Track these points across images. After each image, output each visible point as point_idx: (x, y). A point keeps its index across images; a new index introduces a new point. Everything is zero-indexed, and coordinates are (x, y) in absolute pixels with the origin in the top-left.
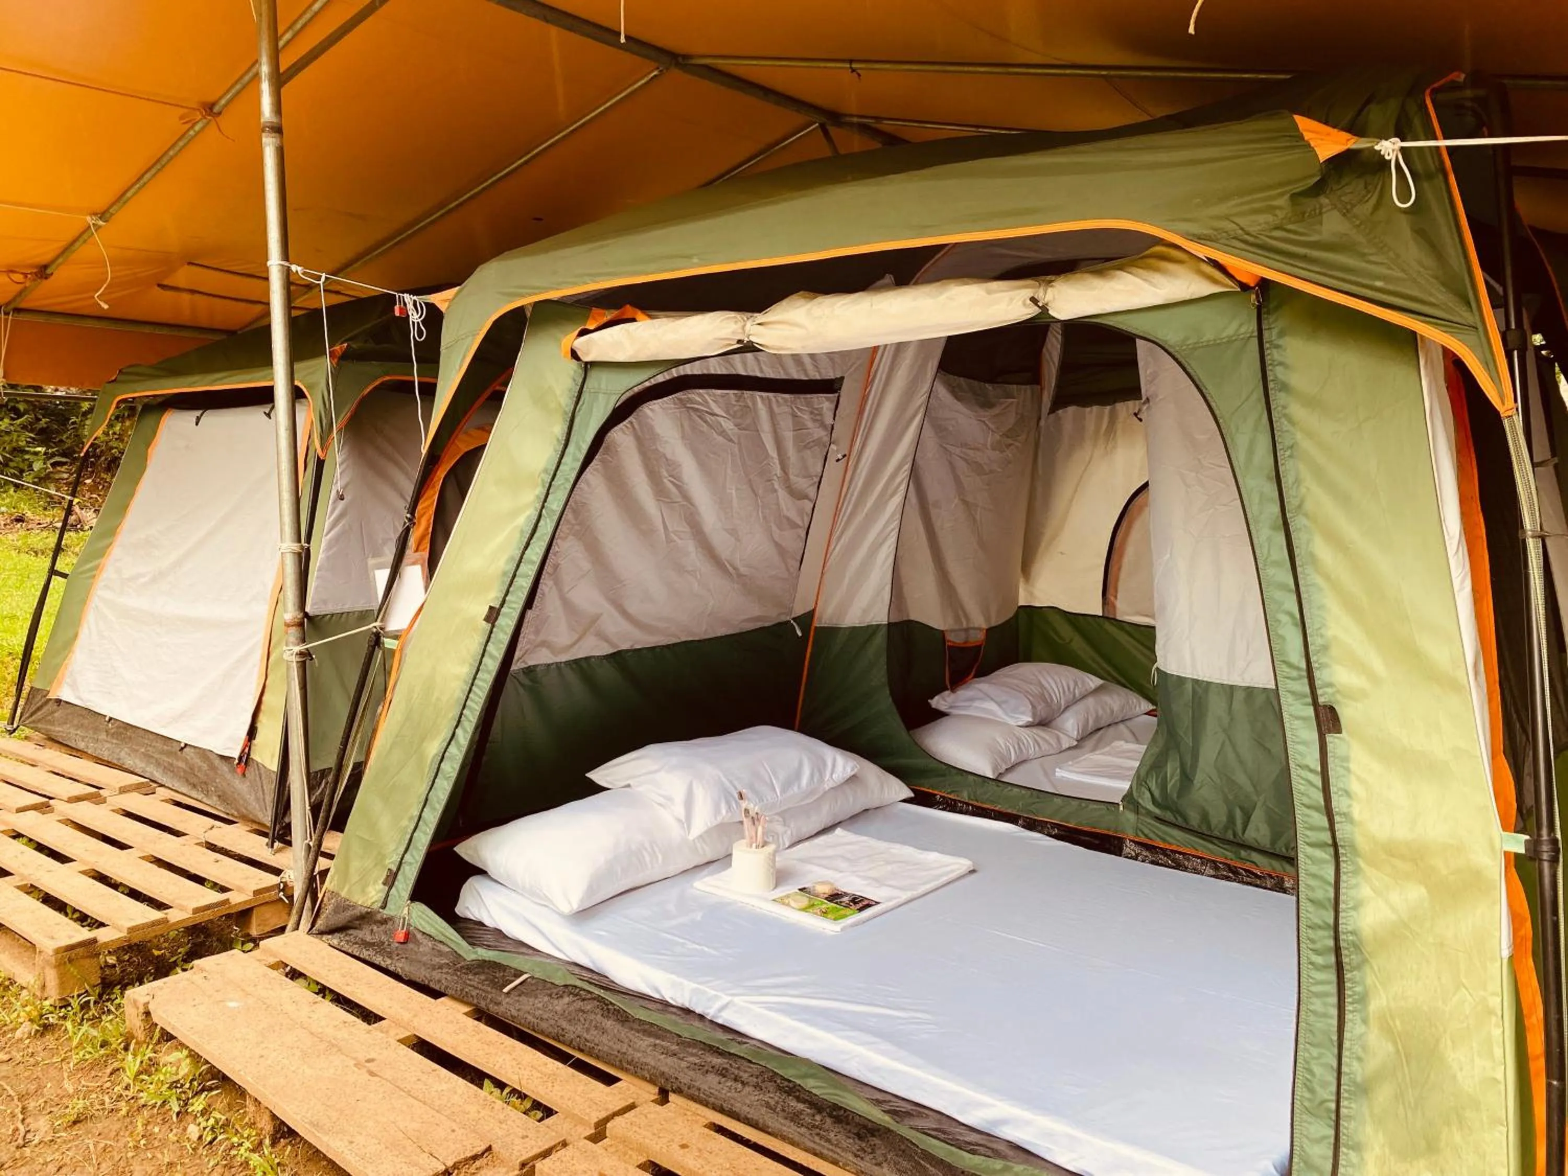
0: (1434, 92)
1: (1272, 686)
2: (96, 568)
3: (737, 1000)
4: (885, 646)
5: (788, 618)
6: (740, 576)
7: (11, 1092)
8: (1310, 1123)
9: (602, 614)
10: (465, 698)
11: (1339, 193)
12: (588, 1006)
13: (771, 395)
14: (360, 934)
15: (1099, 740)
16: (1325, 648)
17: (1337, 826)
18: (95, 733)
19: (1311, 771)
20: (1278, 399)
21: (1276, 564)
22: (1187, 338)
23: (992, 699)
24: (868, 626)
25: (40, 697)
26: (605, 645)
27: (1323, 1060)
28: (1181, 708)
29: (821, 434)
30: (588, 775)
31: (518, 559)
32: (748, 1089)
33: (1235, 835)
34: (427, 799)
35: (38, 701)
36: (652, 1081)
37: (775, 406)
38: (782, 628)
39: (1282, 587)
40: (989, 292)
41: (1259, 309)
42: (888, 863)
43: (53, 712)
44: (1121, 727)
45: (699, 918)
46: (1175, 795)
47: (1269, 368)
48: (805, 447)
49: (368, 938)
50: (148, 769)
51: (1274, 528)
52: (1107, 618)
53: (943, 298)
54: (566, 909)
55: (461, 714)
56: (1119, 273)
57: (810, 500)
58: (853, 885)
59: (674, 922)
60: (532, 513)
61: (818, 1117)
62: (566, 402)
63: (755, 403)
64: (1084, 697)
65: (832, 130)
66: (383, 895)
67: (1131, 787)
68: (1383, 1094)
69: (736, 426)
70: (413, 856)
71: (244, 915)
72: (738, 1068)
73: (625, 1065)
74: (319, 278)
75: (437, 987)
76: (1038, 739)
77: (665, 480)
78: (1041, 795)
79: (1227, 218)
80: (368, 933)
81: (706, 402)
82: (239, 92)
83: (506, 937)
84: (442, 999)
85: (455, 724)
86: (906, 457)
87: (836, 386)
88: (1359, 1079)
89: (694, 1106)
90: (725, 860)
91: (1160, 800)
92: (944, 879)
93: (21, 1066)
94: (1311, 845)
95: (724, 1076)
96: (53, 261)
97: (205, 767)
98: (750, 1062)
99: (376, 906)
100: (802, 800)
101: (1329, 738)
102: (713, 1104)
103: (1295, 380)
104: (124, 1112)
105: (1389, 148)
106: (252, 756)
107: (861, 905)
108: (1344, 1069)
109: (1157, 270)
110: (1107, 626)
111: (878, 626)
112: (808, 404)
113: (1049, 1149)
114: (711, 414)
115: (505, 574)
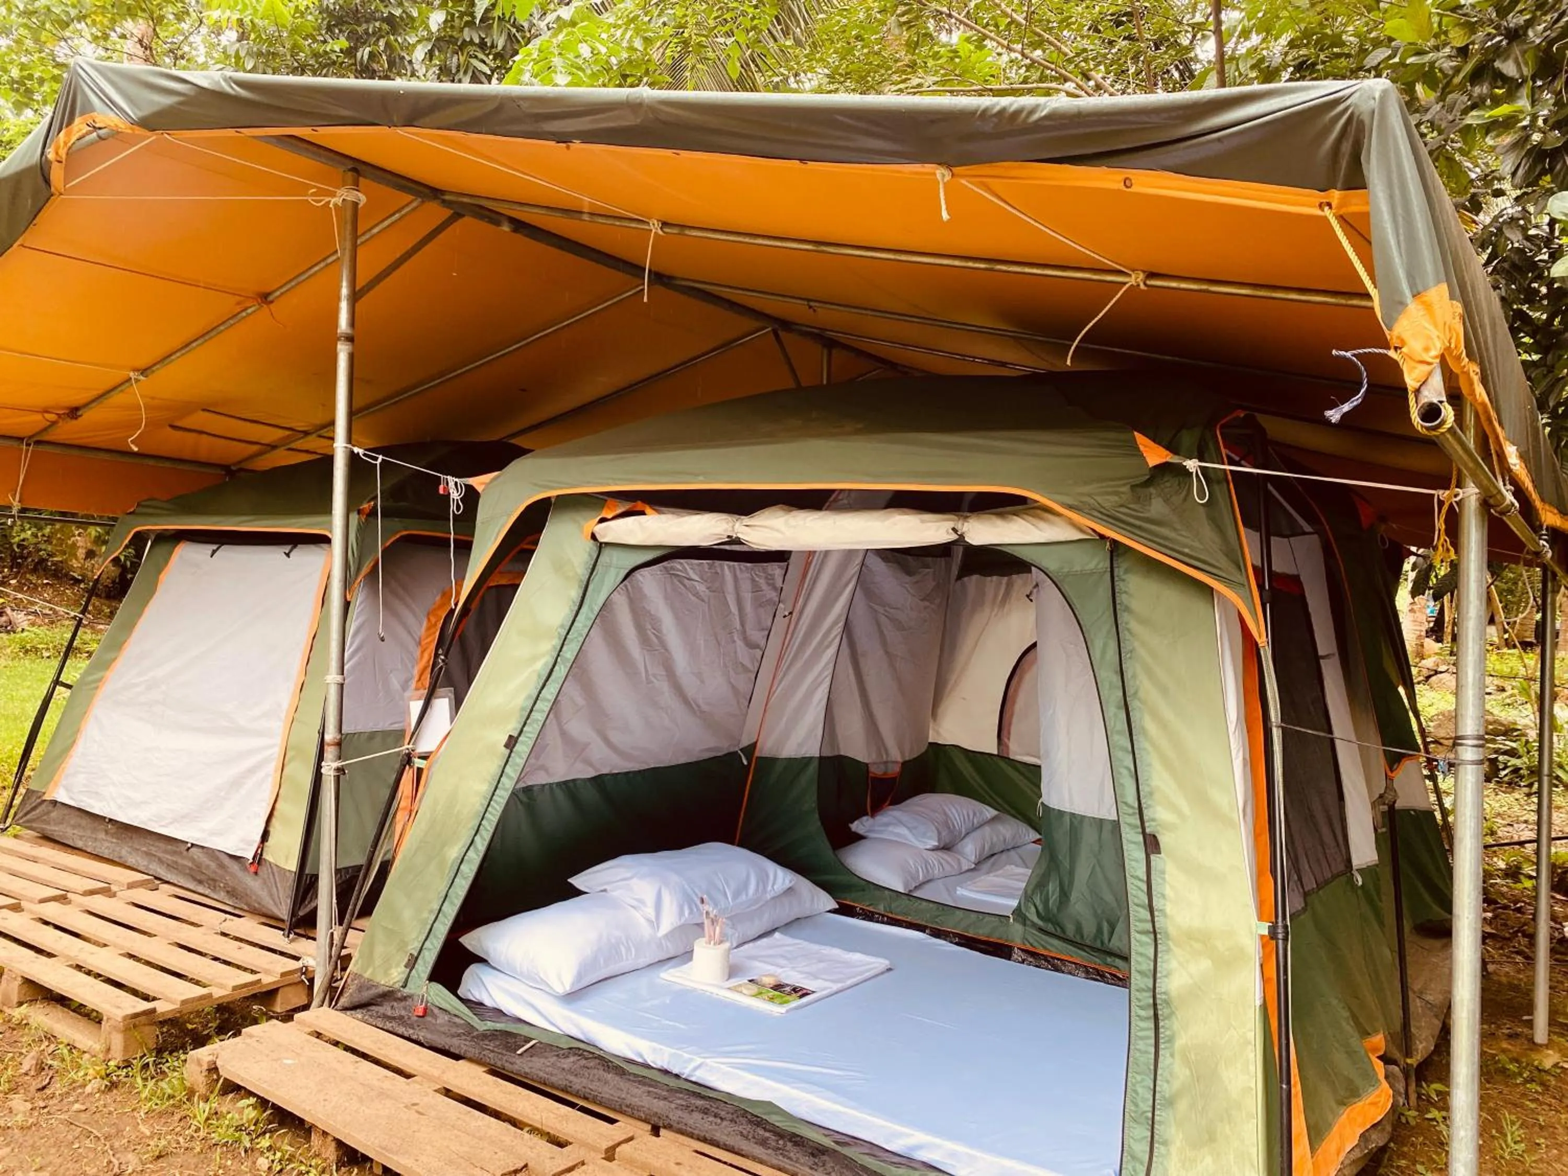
0: (1222, 427)
1: (1116, 819)
2: (100, 680)
3: (708, 1061)
4: (816, 777)
5: (737, 749)
6: (702, 712)
7: (97, 1134)
8: (1134, 1128)
9: (589, 744)
10: (483, 810)
11: (1162, 486)
12: (592, 1063)
13: (736, 564)
14: (381, 1010)
15: (993, 864)
16: (1151, 794)
17: (1156, 919)
18: (92, 833)
19: (1140, 880)
20: (1123, 617)
21: (1119, 732)
22: (1062, 568)
23: (905, 826)
24: (803, 758)
25: (34, 798)
26: (590, 769)
27: (1145, 1083)
28: (1061, 837)
29: (773, 595)
30: (569, 880)
31: (535, 697)
32: (725, 1123)
33: (1102, 943)
34: (446, 896)
35: (34, 801)
36: (646, 1121)
37: (738, 572)
38: (733, 756)
39: (1123, 749)
40: (923, 521)
41: (1112, 552)
42: (820, 961)
43: (48, 813)
44: (1012, 853)
45: (668, 1002)
46: (1055, 910)
47: (1117, 595)
48: (760, 606)
49: (389, 1013)
50: (151, 866)
51: (1119, 708)
52: (1002, 757)
53: (887, 523)
54: (560, 990)
55: (480, 825)
56: (1015, 517)
57: (761, 649)
58: (793, 978)
59: (648, 1004)
60: (549, 660)
61: (781, 1142)
62: (583, 573)
63: (723, 570)
64: (981, 826)
65: (781, 333)
66: (405, 976)
67: (1020, 903)
68: (1182, 1105)
69: (708, 588)
70: (432, 944)
71: (268, 996)
72: (717, 1108)
73: (624, 1108)
74: (376, 459)
75: (457, 1052)
76: (942, 861)
77: (649, 633)
78: (945, 908)
79: (1089, 495)
80: (389, 1009)
81: (686, 570)
82: (292, 287)
83: (505, 1015)
84: (461, 1062)
85: (474, 833)
86: (840, 616)
87: (786, 556)
88: (1167, 1096)
89: (682, 1138)
90: (687, 955)
91: (1043, 914)
92: (868, 975)
93: (98, 1115)
94: (1138, 932)
95: (706, 1114)
96: (86, 405)
97: (213, 865)
98: (726, 1103)
99: (397, 986)
100: (748, 907)
101: (1153, 857)
102: (698, 1135)
103: (1135, 604)
104: (198, 1149)
105: (1192, 465)
106: (264, 856)
107: (800, 993)
108: (1158, 1088)
109: (1042, 519)
110: (1002, 764)
111: (811, 758)
112: (764, 571)
113: (954, 1166)
114: (688, 579)
115: (523, 709)
